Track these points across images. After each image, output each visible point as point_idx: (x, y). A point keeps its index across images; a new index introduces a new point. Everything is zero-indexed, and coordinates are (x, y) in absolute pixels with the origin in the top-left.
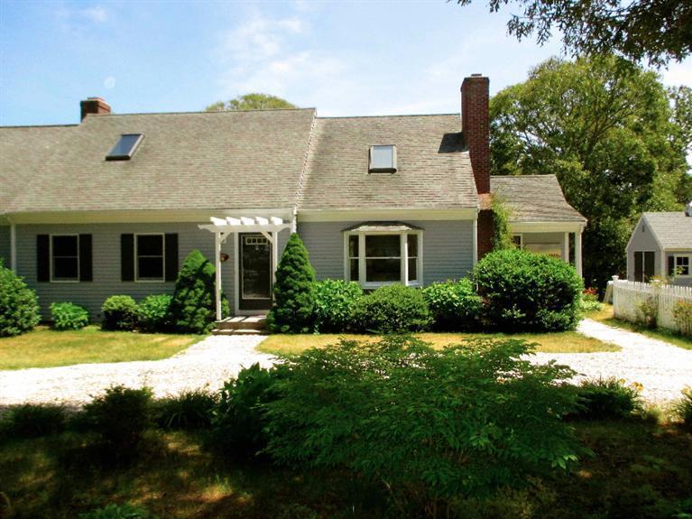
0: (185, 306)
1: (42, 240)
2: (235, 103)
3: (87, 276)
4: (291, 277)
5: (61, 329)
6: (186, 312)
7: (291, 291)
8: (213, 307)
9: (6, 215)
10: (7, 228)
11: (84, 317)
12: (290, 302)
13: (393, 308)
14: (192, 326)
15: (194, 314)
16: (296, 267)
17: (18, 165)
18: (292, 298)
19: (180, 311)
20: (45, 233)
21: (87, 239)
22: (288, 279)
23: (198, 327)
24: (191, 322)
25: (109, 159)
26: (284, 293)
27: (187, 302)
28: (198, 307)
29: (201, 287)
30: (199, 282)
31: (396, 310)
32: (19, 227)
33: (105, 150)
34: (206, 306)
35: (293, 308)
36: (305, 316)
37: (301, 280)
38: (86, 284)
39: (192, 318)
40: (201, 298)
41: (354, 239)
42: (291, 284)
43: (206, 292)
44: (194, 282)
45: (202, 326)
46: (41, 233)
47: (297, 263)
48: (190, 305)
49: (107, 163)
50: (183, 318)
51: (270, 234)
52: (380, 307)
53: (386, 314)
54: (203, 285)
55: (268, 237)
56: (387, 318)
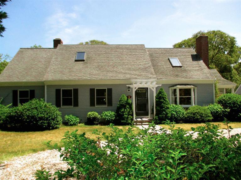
0: (124, 115)
1: (58, 91)
2: (87, 43)
3: (76, 104)
4: (163, 103)
5: (71, 125)
6: (125, 117)
7: (163, 109)
8: (132, 115)
9: (44, 81)
10: (44, 87)
11: (78, 121)
12: (164, 112)
13: (202, 114)
14: (127, 122)
15: (128, 118)
16: (164, 100)
17: (36, 62)
18: (165, 111)
19: (122, 117)
20: (59, 88)
21: (76, 91)
22: (163, 104)
23: (129, 123)
24: (127, 121)
25: (76, 61)
26: (162, 109)
27: (124, 114)
28: (128, 115)
29: (128, 108)
30: (128, 106)
31: (203, 114)
32: (48, 86)
33: (73, 57)
34: (130, 115)
35: (165, 115)
36: (169, 117)
37: (167, 104)
38: (76, 108)
39: (127, 120)
40: (129, 112)
41: (175, 90)
42: (164, 106)
43: (130, 110)
44: (126, 106)
45: (130, 122)
46: (57, 88)
47: (165, 98)
48: (126, 115)
49: (76, 62)
50: (124, 119)
51: (153, 88)
52: (197, 113)
53: (200, 116)
54: (129, 107)
55: (152, 89)
56: (200, 117)
